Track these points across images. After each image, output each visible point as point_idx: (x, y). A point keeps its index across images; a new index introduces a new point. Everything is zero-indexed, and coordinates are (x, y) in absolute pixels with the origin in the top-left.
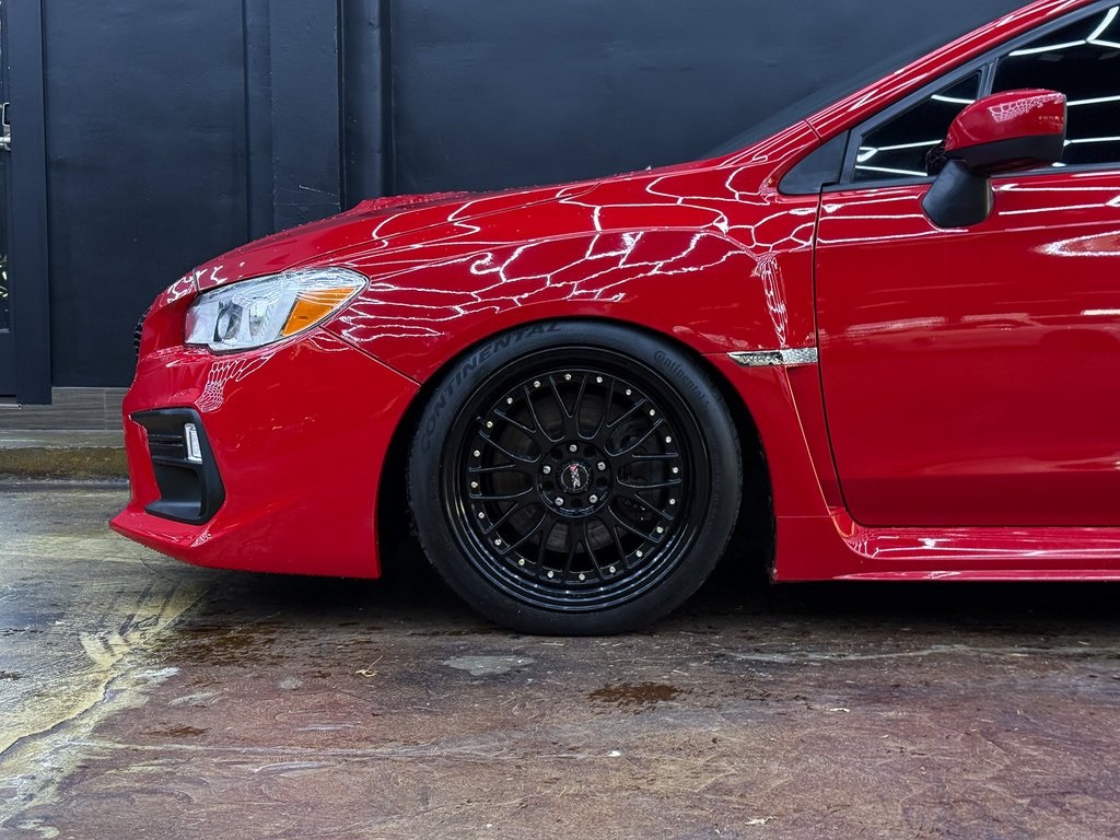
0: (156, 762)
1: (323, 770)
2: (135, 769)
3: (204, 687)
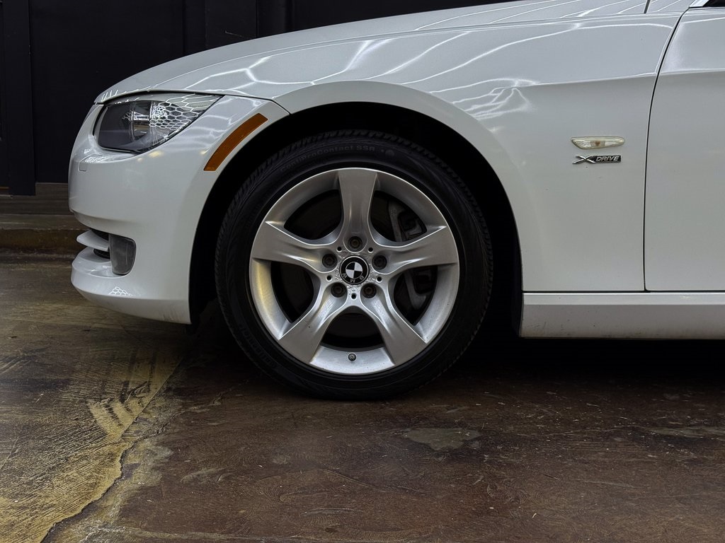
3: (208, 461)
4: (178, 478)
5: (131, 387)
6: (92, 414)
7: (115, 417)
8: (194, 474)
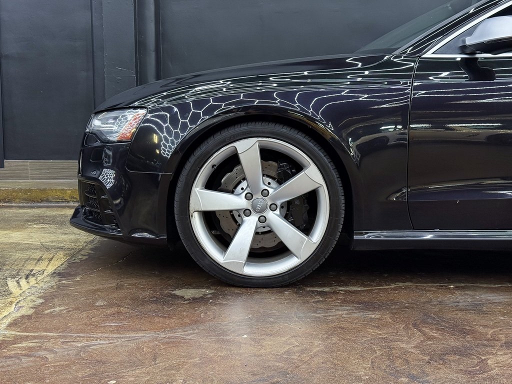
0: (34, 341)
1: (110, 345)
2: (24, 344)
3: (61, 304)
4: (43, 311)
5: (34, 272)
6: (7, 285)
7: (19, 286)
8: (52, 310)
